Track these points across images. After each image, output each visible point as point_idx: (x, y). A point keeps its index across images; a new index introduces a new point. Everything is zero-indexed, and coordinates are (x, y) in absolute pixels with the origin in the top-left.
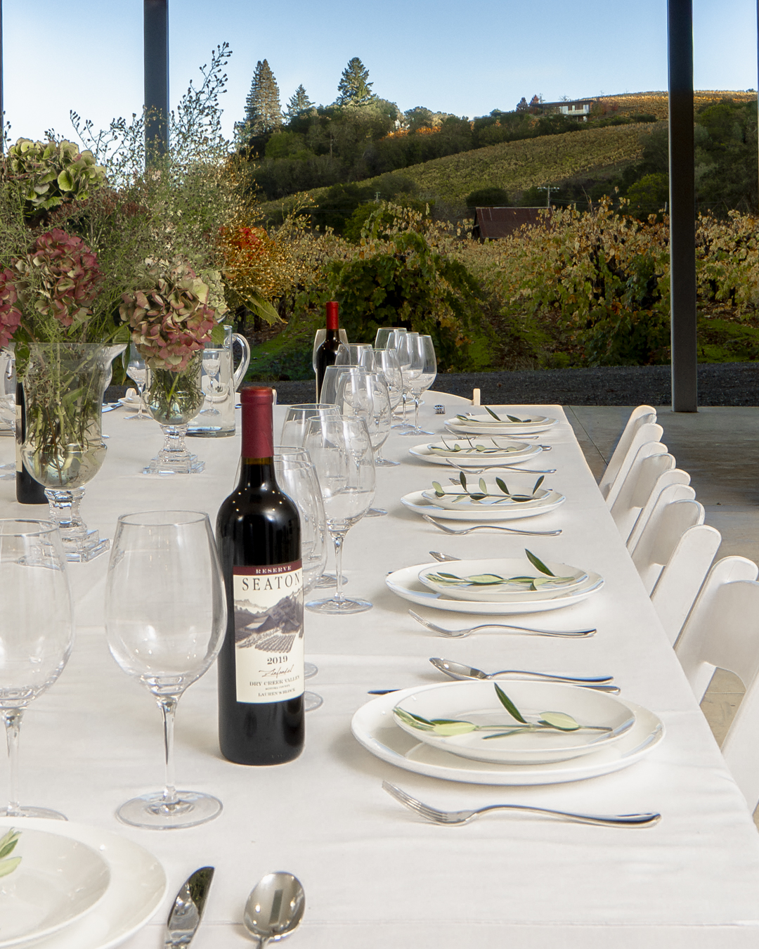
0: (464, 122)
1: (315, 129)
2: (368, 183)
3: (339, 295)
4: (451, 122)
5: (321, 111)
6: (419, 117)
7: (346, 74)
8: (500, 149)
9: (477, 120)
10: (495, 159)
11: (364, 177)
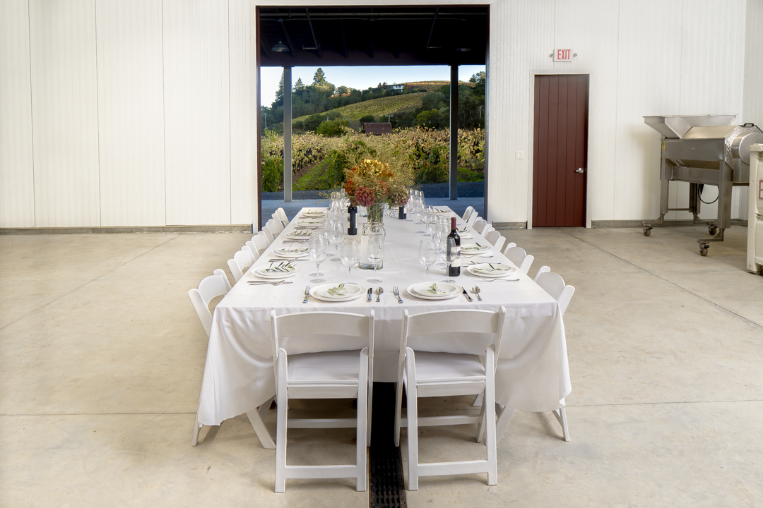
0: (359, 91)
1: (305, 94)
2: (324, 114)
3: (336, 161)
4: (354, 92)
5: (307, 87)
6: (343, 90)
7: (316, 74)
8: (372, 101)
9: (364, 91)
10: (370, 105)
11: (323, 112)
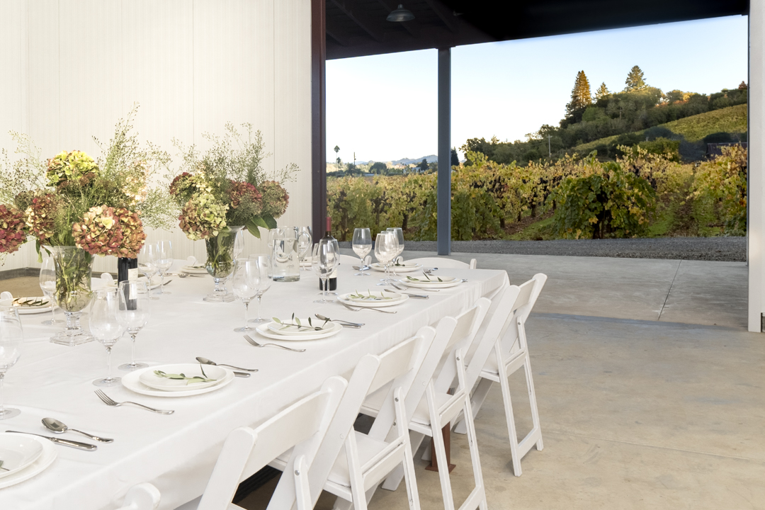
0: (704, 97)
1: (611, 106)
2: (642, 132)
4: (695, 97)
5: (615, 95)
6: (675, 96)
7: (630, 75)
8: (726, 110)
9: (712, 95)
10: (723, 116)
11: (640, 129)
